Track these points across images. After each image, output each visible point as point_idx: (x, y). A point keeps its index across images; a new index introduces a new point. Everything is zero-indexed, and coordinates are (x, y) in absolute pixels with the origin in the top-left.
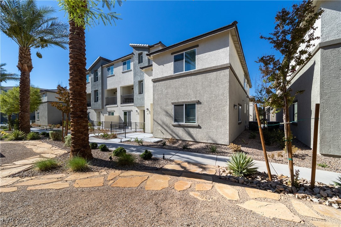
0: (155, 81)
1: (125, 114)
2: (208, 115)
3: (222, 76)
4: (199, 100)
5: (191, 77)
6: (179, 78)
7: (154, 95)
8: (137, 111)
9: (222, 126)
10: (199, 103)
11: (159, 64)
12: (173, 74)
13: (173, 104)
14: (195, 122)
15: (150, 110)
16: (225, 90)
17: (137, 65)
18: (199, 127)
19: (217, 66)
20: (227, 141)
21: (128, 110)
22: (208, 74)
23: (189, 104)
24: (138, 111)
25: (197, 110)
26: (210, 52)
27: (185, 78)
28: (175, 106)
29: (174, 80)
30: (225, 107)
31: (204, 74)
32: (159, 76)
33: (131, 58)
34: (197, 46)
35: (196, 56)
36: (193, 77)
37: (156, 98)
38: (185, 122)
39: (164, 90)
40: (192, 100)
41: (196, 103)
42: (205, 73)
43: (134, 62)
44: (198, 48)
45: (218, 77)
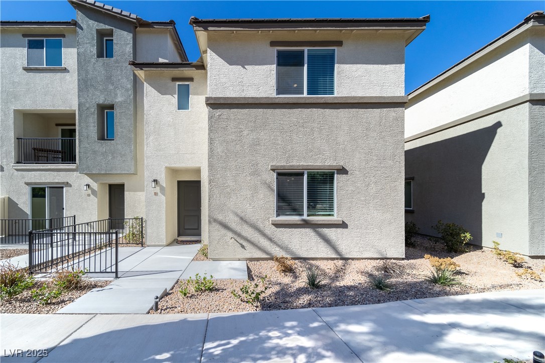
0: (215, 104)
1: (38, 193)
2: (362, 198)
3: (391, 119)
4: (342, 164)
5: (322, 110)
6: (290, 109)
7: (211, 141)
8: (88, 186)
9: (392, 221)
10: (343, 171)
11: (231, 61)
12: (274, 95)
13: (273, 170)
14: (333, 215)
15: (163, 182)
16: (397, 148)
17: (93, 60)
18: (344, 225)
19: (384, 98)
20: (401, 250)
21: (49, 183)
22: (363, 110)
23: (323, 172)
24: (95, 186)
25: (337, 186)
26: (366, 64)
27: (309, 110)
28: (279, 174)
29: (278, 111)
30: (397, 183)
31: (354, 110)
32: (231, 93)
33: (64, 36)
34: (339, 43)
35: (336, 66)
36: (327, 110)
37: (219, 149)
38: (308, 215)
39: (245, 133)
40: (326, 164)
41: (336, 171)
42: (356, 108)
43: (82, 50)
44: (340, 48)
45: (384, 121)
